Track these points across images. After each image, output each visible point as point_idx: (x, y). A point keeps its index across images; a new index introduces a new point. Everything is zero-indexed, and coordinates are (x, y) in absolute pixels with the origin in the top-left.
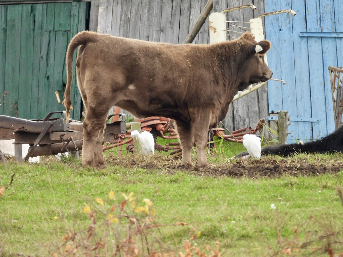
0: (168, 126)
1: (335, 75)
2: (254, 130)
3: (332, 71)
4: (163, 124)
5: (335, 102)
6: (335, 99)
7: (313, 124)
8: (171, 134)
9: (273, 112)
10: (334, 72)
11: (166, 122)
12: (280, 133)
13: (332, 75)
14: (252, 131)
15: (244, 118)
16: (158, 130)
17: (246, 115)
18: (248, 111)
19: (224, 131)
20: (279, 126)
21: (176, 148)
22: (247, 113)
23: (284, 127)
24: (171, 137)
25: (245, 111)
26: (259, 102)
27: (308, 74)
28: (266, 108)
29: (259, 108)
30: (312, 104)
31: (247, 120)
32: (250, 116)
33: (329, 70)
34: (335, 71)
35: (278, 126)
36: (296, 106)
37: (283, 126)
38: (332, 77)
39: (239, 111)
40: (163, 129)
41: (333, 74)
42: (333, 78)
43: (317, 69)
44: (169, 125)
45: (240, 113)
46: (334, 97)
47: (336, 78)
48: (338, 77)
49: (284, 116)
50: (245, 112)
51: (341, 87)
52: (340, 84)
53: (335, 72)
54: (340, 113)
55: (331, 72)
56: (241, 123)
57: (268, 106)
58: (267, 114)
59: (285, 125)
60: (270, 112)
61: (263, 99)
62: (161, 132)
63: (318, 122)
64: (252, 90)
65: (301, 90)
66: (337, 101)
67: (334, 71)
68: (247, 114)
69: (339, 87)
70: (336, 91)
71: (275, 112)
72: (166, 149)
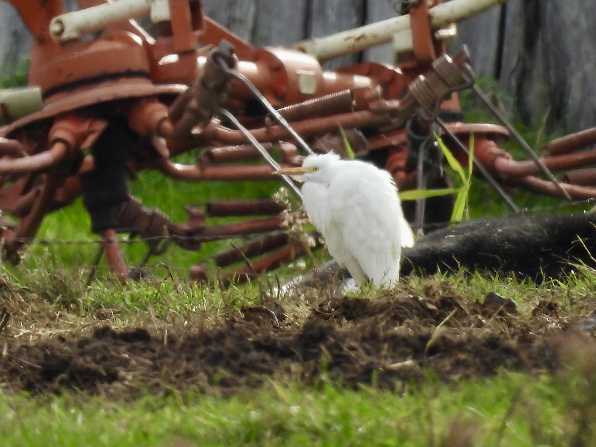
0: (192, 111)
4: (167, 99)
8: (211, 157)
11: (181, 88)
16: (141, 129)
21: (245, 227)
24: (211, 171)
40: (167, 125)
44: (194, 104)
62: (162, 143)
72: (189, 233)
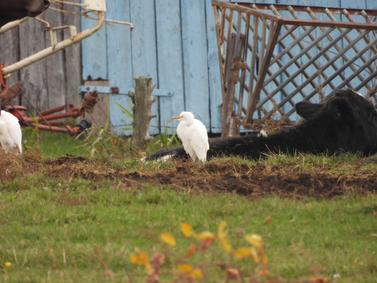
1: (224, 16)
2: (77, 110)
3: (218, 8)
5: (223, 62)
6: (224, 57)
7: (161, 99)
9: (89, 78)
10: (223, 10)
12: (137, 116)
13: (218, 15)
14: (74, 111)
15: (38, 88)
17: (42, 83)
18: (45, 76)
19: (25, 110)
20: (136, 103)
22: (44, 79)
23: (146, 105)
25: (41, 75)
26: (64, 60)
27: (153, 13)
28: (78, 70)
29: (65, 70)
30: (159, 65)
31: (44, 91)
32: (49, 85)
33: (213, 5)
34: (225, 8)
35: (134, 102)
36: (131, 69)
37: (144, 102)
38: (218, 18)
39: (30, 76)
41: (220, 14)
42: (220, 20)
43: (169, 4)
45: (32, 79)
46: (222, 53)
47: (226, 20)
48: (229, 20)
49: (146, 86)
50: (41, 78)
51: (235, 36)
52: (233, 31)
53: (225, 10)
54: (233, 82)
55: (216, 10)
56: (34, 97)
57: (81, 67)
58: (79, 82)
59: (146, 102)
60: (85, 77)
61: (72, 55)
63: (170, 96)
64: (75, 39)
65: (141, 39)
66: (227, 59)
67: (223, 8)
68: (44, 81)
69: (230, 36)
70: (225, 43)
71: (95, 77)
